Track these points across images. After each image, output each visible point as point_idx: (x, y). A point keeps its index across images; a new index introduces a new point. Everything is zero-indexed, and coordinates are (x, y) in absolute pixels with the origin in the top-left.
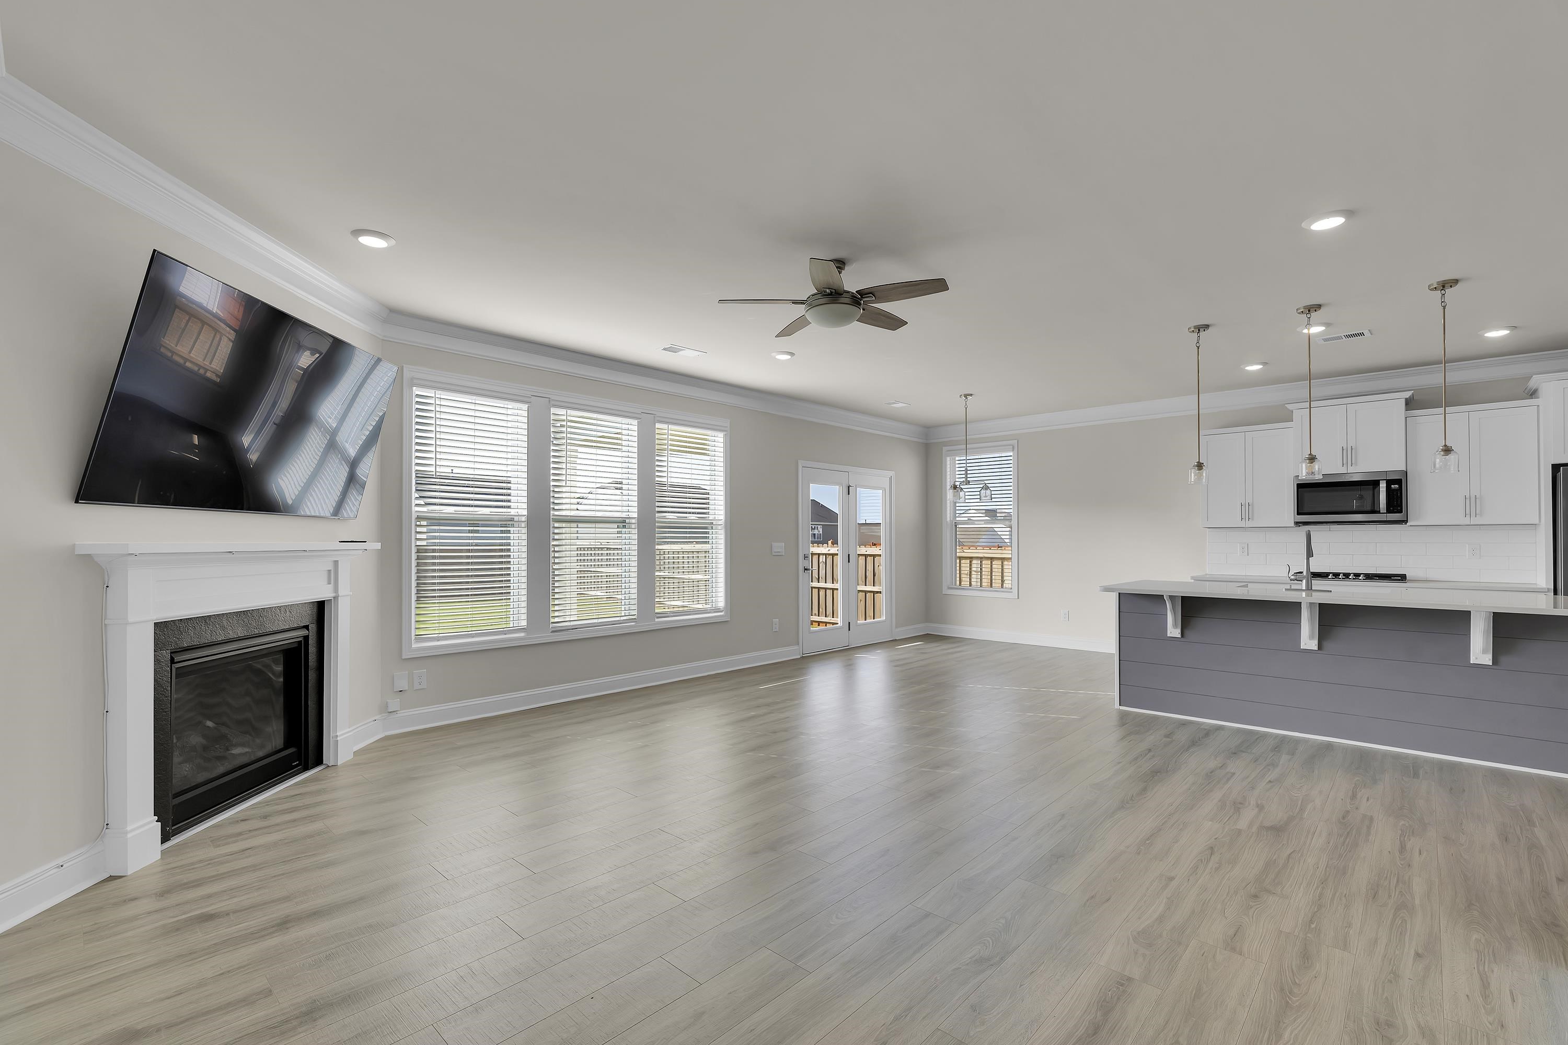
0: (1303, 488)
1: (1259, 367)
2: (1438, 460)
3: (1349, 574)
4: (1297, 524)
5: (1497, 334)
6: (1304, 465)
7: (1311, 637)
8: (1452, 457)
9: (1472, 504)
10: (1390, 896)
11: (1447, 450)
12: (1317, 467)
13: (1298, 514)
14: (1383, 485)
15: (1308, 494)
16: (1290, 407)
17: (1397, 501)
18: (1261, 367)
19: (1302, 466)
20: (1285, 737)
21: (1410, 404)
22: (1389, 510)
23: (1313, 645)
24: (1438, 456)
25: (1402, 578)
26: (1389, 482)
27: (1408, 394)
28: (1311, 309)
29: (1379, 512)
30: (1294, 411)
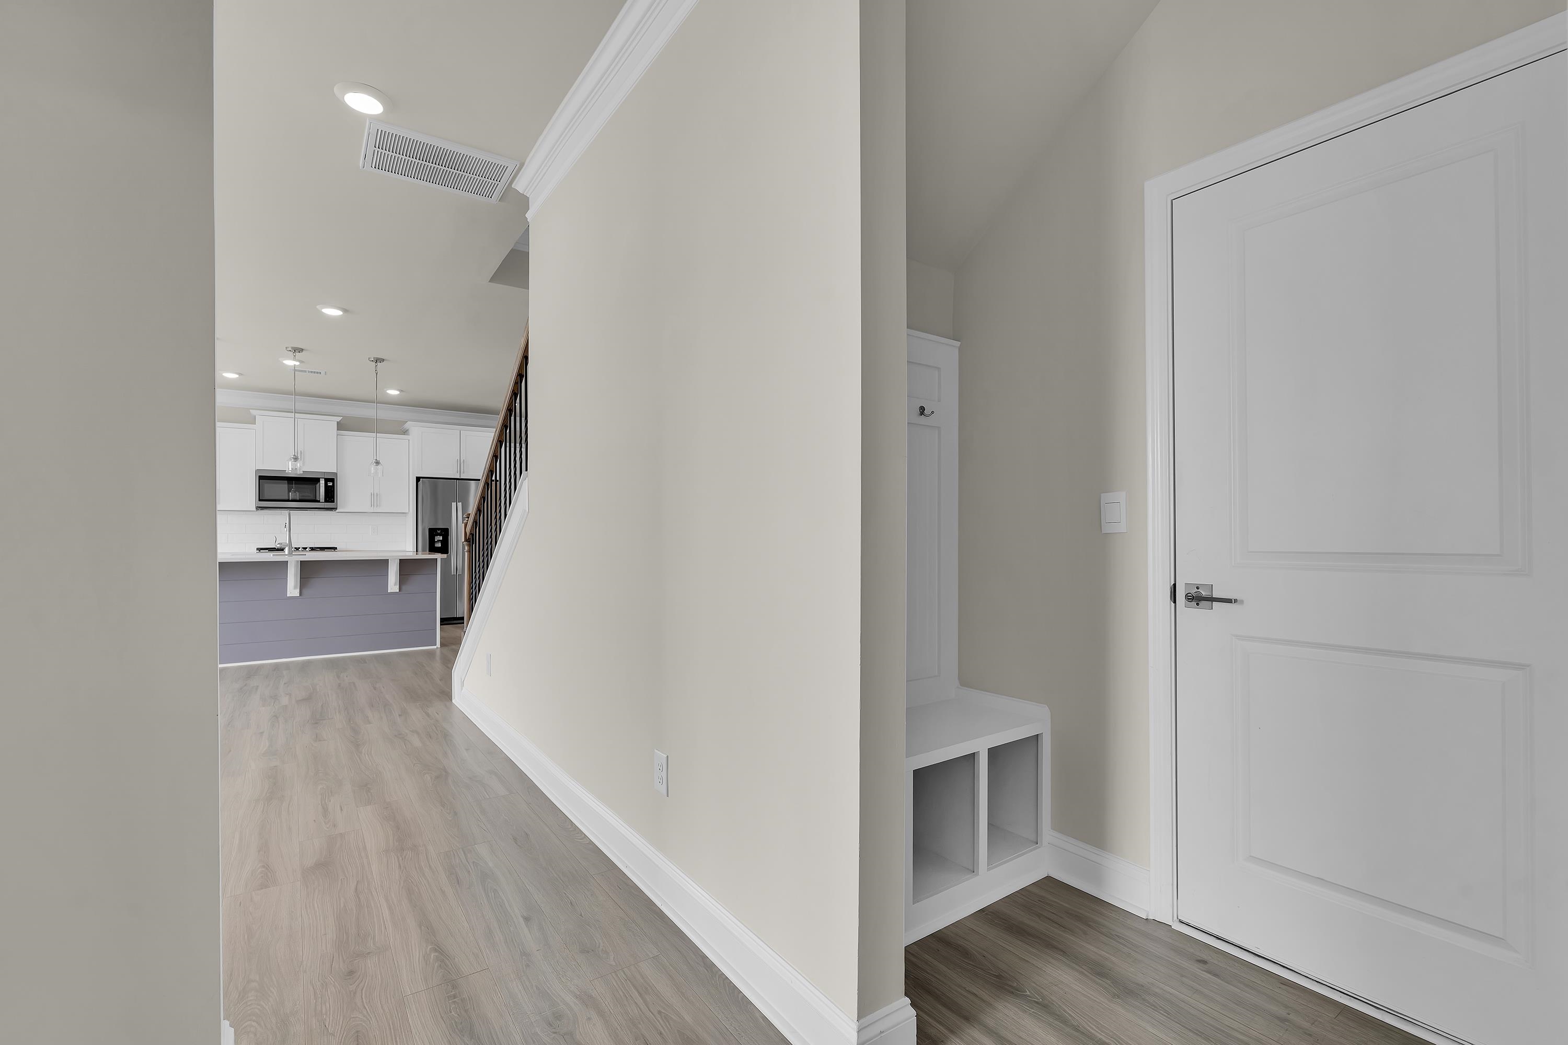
0: (264, 479)
1: (235, 376)
2: (372, 468)
3: (306, 548)
4: (258, 508)
5: (393, 392)
6: (290, 463)
7: (295, 588)
8: (379, 467)
9: (375, 498)
10: (379, 704)
11: (377, 463)
12: (298, 465)
13: (260, 500)
14: (322, 482)
15: (268, 485)
16: (253, 412)
17: (331, 494)
18: (237, 376)
19: (289, 463)
20: (276, 664)
21: (341, 426)
22: (326, 501)
23: (296, 593)
24: (373, 466)
25: (335, 549)
26: (327, 480)
27: (339, 419)
28: (297, 350)
29: (319, 501)
30: (257, 416)
